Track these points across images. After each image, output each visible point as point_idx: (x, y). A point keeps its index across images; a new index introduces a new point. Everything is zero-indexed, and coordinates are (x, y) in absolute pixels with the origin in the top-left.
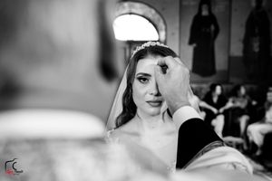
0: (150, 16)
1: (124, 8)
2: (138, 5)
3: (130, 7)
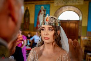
0: (76, 11)
1: (66, 8)
2: (71, 7)
3: (69, 8)
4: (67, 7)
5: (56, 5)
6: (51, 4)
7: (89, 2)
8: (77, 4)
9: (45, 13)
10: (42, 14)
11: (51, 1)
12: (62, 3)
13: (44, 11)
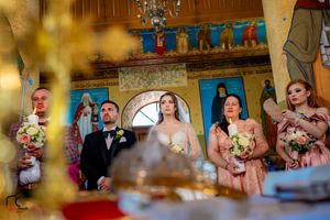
1: (150, 97)
4: (152, 93)
5: (124, 89)
6: (111, 88)
7: (199, 82)
8: (174, 85)
9: (96, 112)
10: (86, 115)
11: (110, 81)
12: (139, 83)
13: (92, 106)
